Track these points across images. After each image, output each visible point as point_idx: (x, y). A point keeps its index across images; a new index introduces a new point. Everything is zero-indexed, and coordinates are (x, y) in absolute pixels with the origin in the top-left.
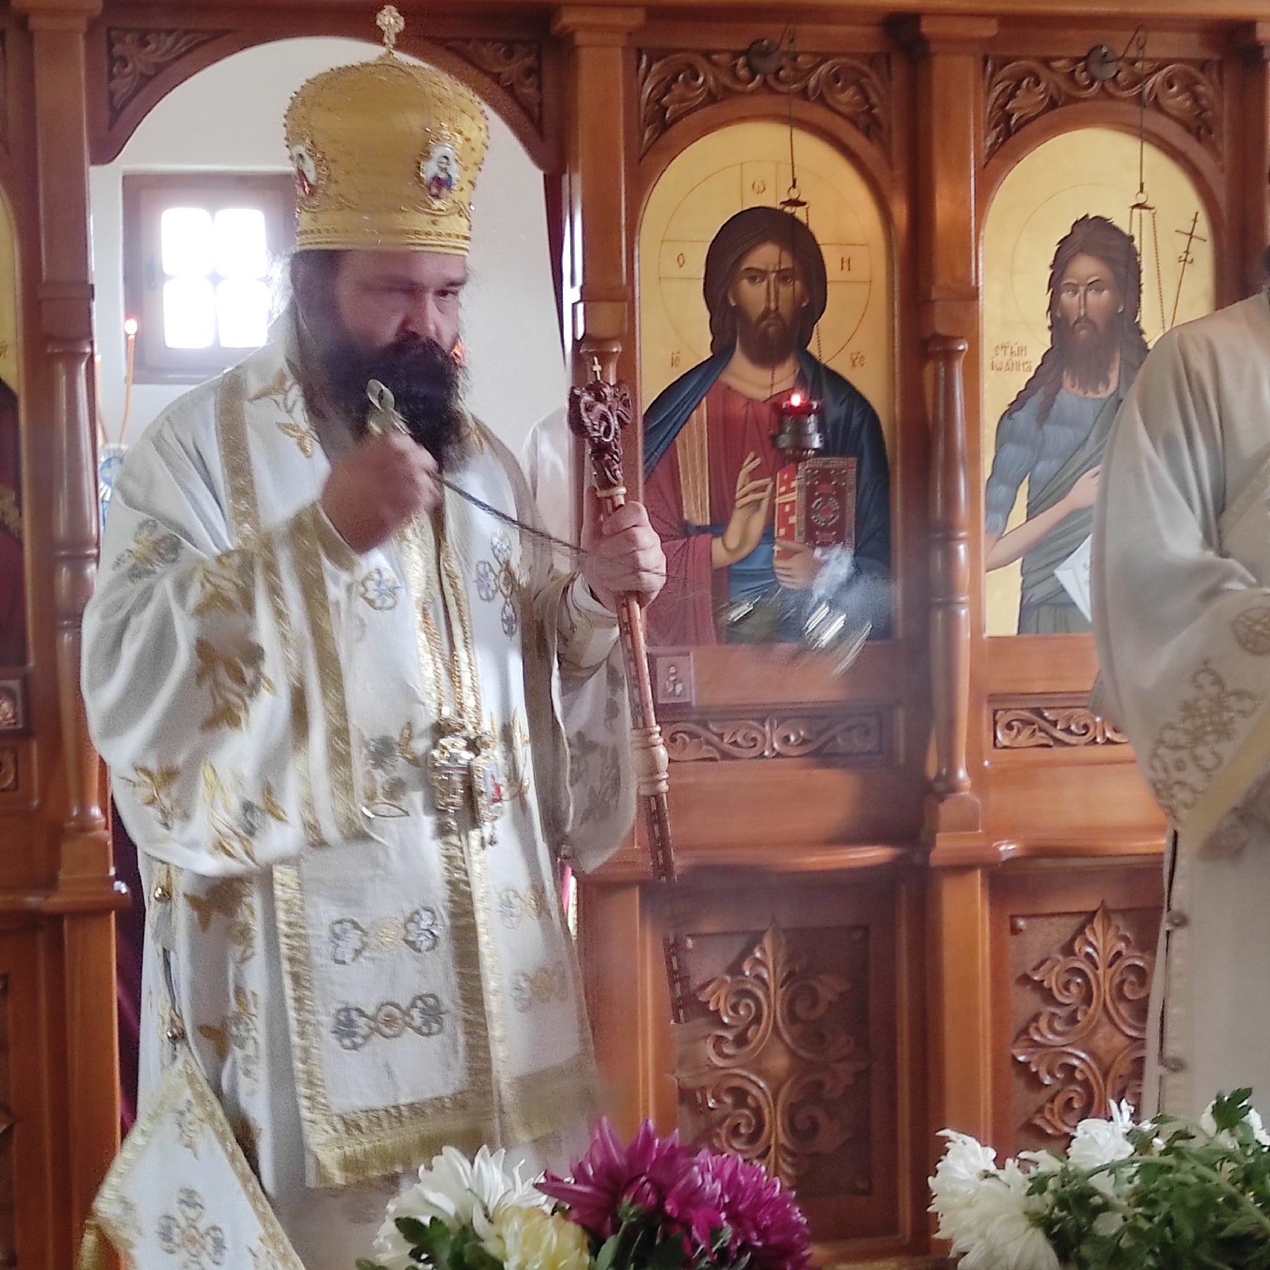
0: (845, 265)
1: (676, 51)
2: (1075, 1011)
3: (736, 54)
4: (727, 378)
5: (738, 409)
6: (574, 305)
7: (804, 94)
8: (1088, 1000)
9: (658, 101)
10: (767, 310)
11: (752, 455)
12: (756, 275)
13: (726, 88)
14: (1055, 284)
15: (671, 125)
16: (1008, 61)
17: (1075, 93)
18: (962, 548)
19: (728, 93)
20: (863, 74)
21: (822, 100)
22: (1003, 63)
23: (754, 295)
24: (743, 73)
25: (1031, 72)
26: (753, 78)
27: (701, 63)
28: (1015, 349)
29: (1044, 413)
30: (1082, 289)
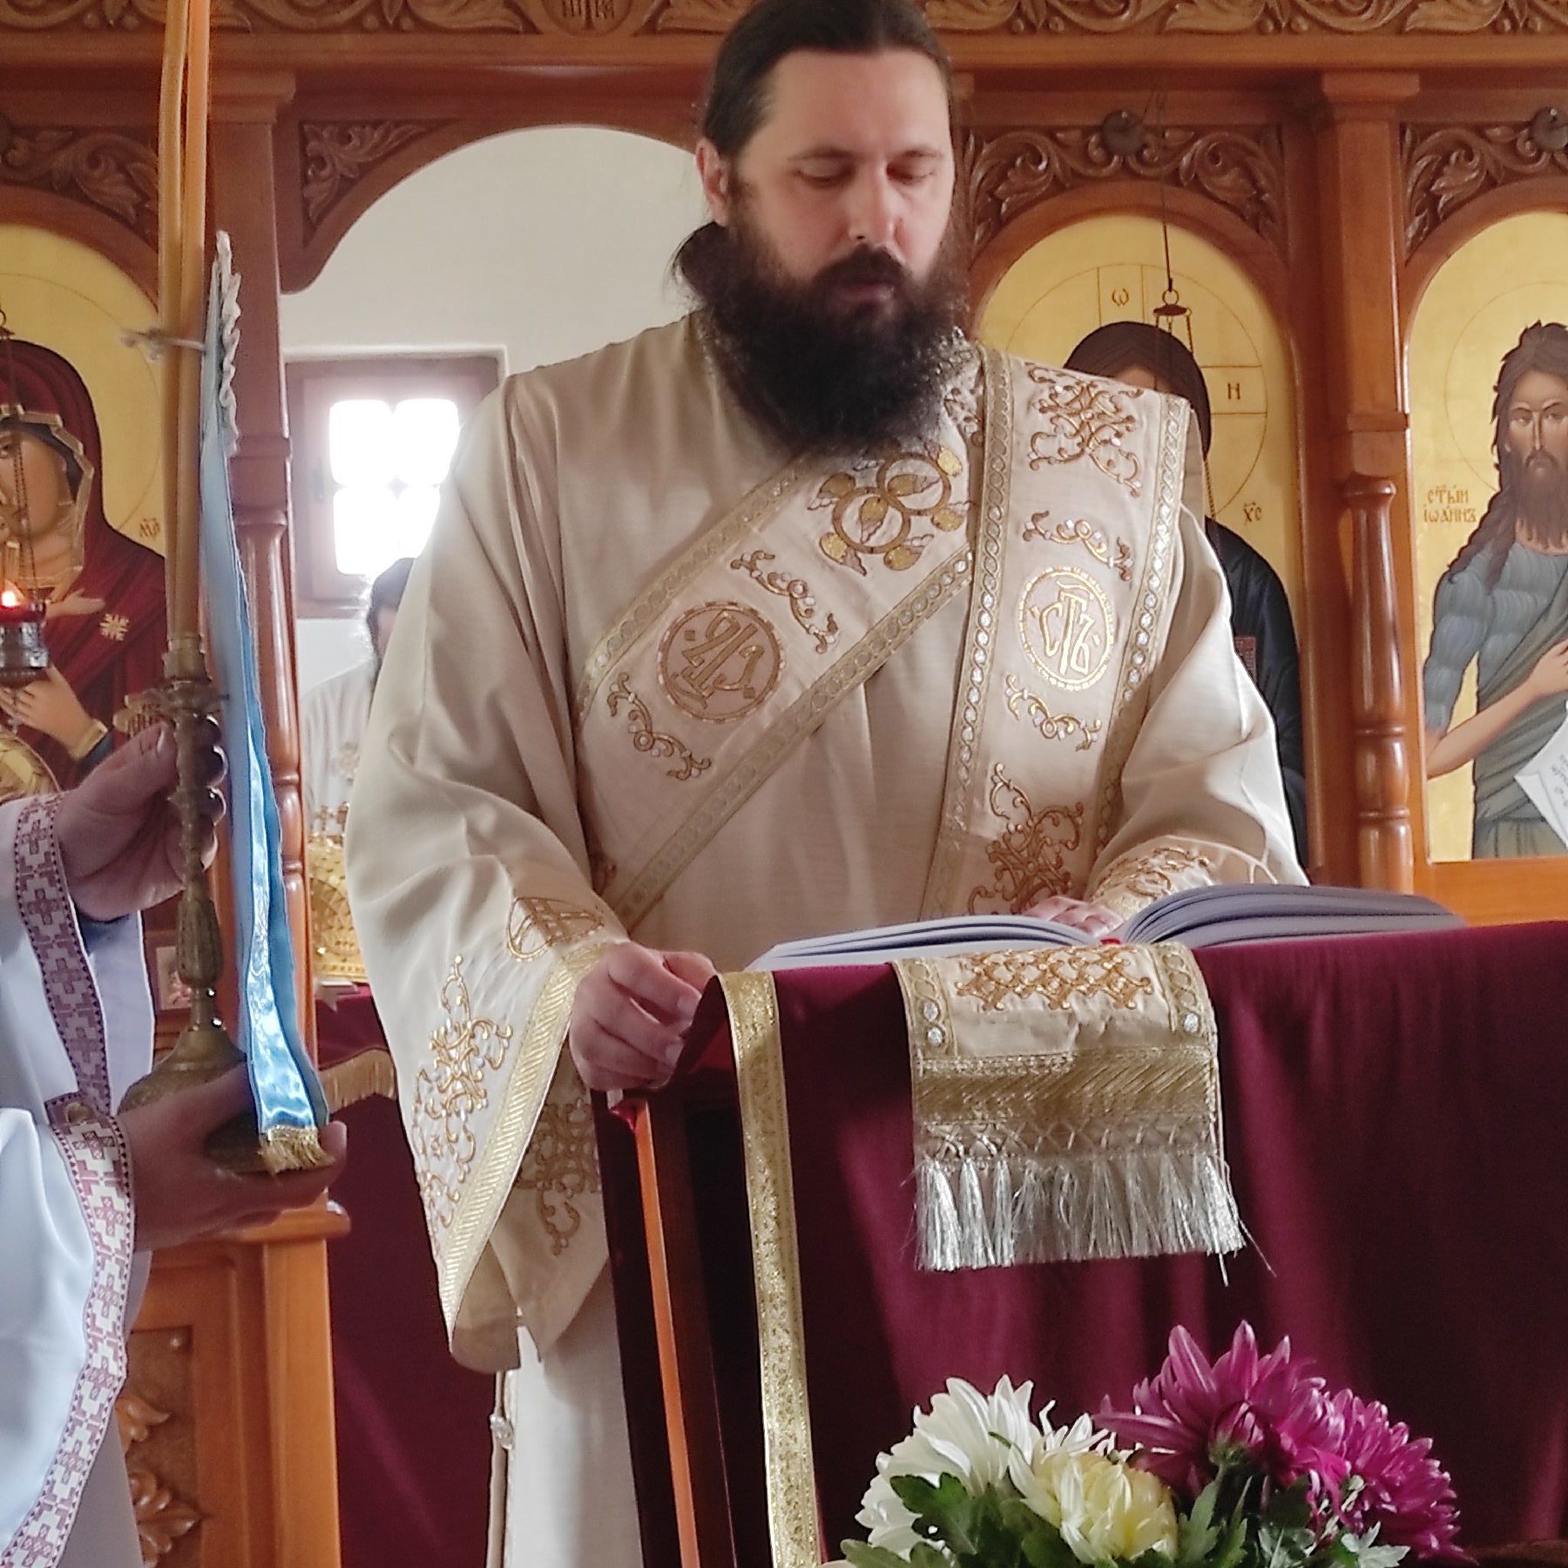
0: (1234, 393)
1: (1015, 128)
3: (1087, 132)
7: (1174, 178)
9: (991, 193)
13: (1076, 174)
14: (1502, 410)
15: (1010, 222)
16: (1431, 130)
17: (1518, 168)
18: (1397, 747)
19: (1079, 179)
20: (1252, 153)
21: (1197, 186)
22: (1423, 133)
24: (1096, 154)
25: (1460, 143)
26: (1109, 160)
27: (1043, 144)
28: (1453, 494)
29: (1494, 575)
30: (1536, 416)
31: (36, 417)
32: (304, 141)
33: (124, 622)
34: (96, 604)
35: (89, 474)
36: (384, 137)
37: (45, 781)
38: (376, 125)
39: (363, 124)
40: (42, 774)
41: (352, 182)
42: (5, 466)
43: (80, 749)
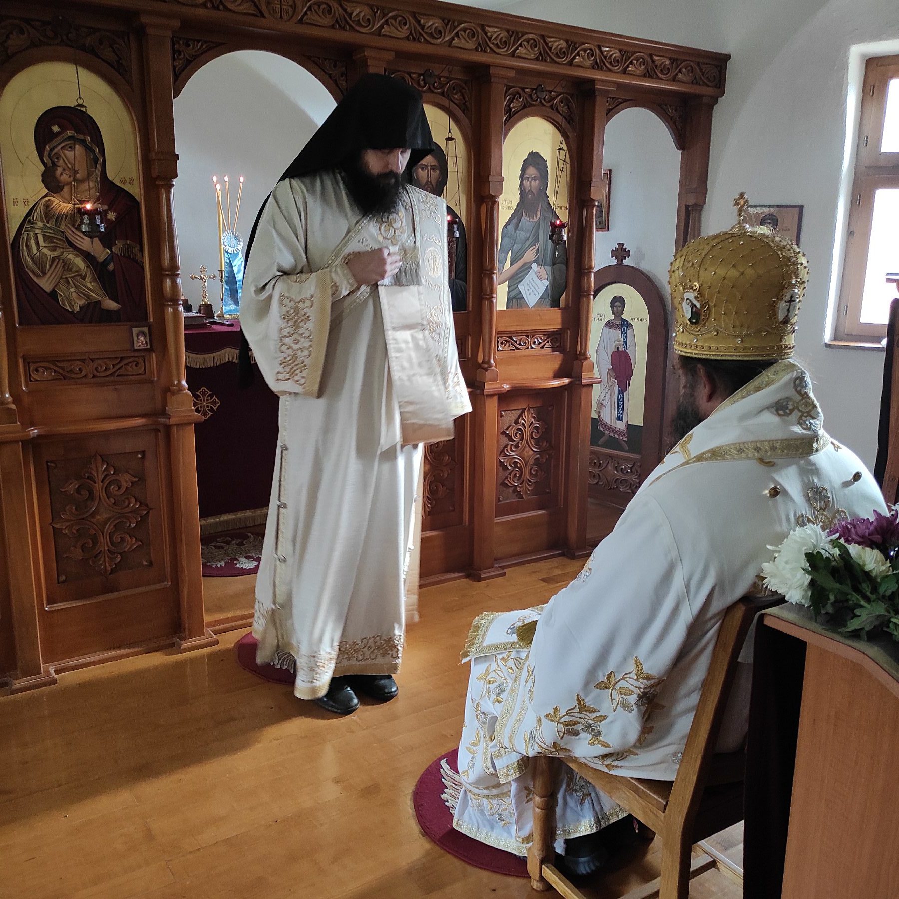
0: (455, 165)
1: (399, 71)
2: (518, 443)
3: (420, 75)
7: (442, 94)
8: (522, 439)
12: (424, 167)
14: (522, 177)
16: (511, 87)
17: (532, 102)
20: (464, 88)
21: (449, 97)
22: (509, 89)
23: (423, 175)
24: (422, 83)
25: (518, 93)
26: (425, 86)
27: (407, 77)
28: (509, 201)
29: (517, 226)
30: (530, 179)
31: (81, 137)
32: (175, 44)
33: (115, 214)
34: (105, 207)
35: (101, 159)
36: (202, 46)
37: (89, 269)
38: (198, 41)
39: (194, 40)
40: (88, 267)
41: (192, 60)
42: (70, 154)
43: (101, 259)
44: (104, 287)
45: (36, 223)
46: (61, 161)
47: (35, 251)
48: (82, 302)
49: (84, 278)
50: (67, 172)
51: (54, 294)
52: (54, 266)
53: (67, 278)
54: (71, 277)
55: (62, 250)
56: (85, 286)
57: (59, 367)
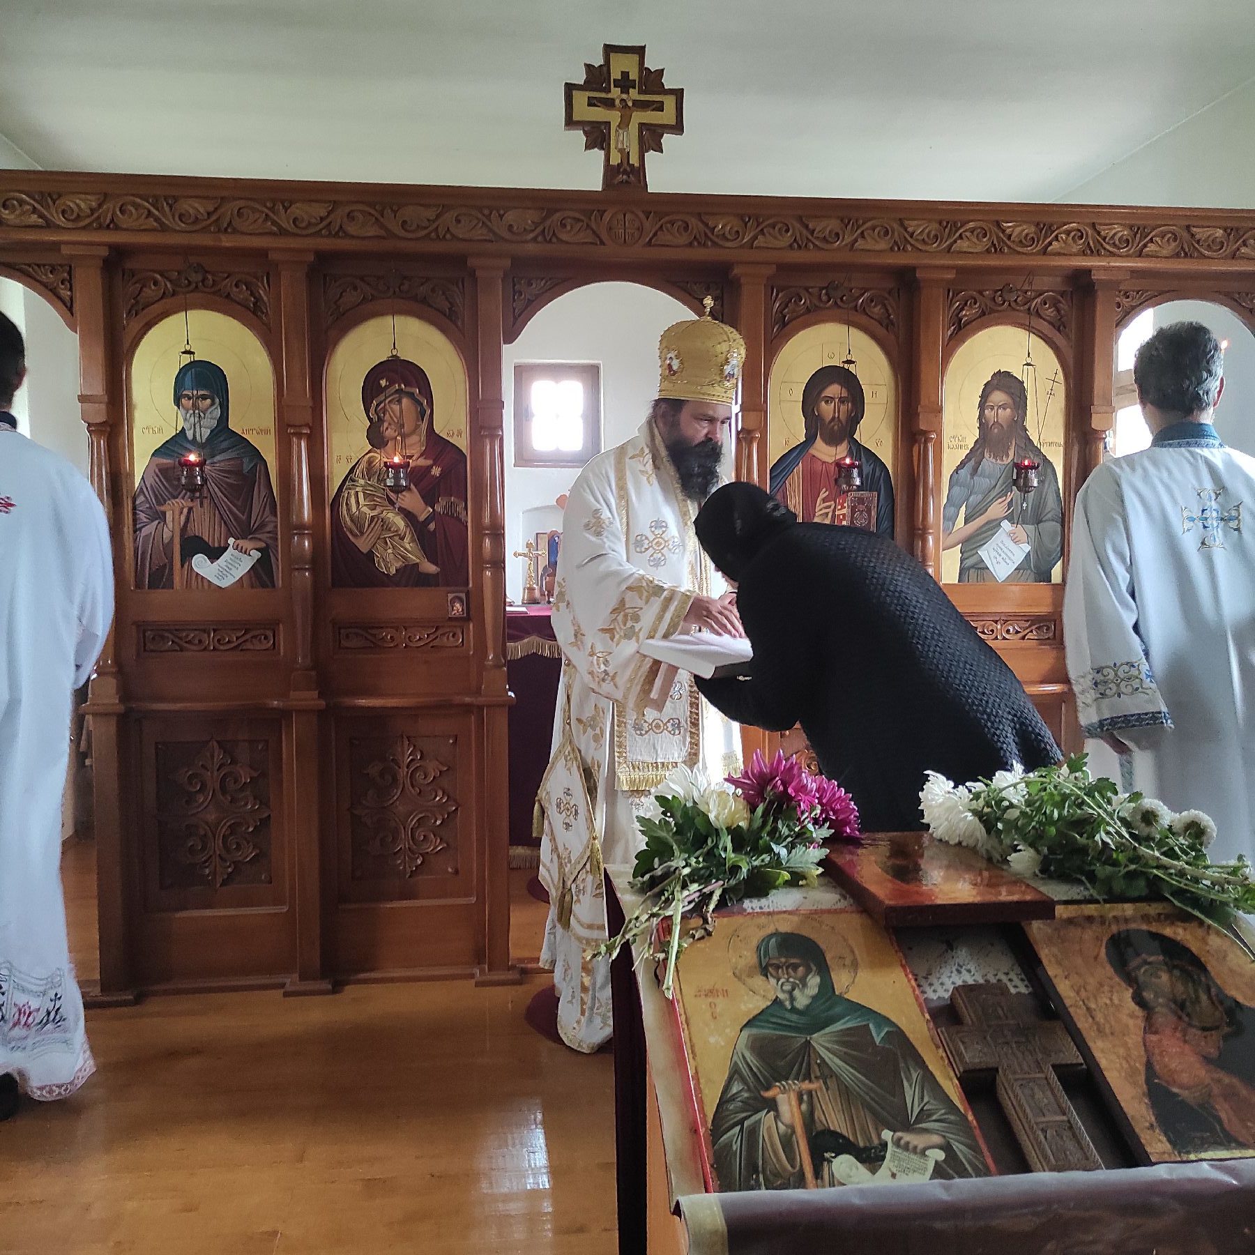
0: (874, 395)
1: (791, 287)
3: (823, 288)
4: (812, 451)
5: (818, 467)
6: (737, 414)
7: (855, 308)
9: (781, 312)
10: (833, 418)
11: (824, 490)
12: (829, 400)
13: (816, 306)
14: (982, 406)
15: (788, 324)
16: (960, 292)
17: (996, 308)
18: (930, 538)
19: (817, 308)
20: (886, 299)
21: (864, 312)
22: (956, 293)
23: (827, 410)
24: (824, 298)
25: (973, 297)
26: (829, 301)
27: (803, 293)
28: (960, 438)
29: (975, 471)
30: (996, 408)
31: (409, 389)
32: (514, 286)
33: (440, 469)
34: (429, 462)
35: (428, 412)
36: (545, 284)
37: (408, 530)
38: (542, 279)
39: (537, 279)
40: (407, 526)
41: (533, 301)
42: (396, 407)
43: (422, 518)
44: (423, 548)
45: (358, 481)
46: (387, 415)
47: (354, 509)
48: (399, 565)
49: (402, 539)
50: (393, 427)
51: (370, 555)
52: (372, 526)
53: (385, 538)
54: (389, 537)
55: (382, 508)
56: (402, 547)
57: (371, 635)
